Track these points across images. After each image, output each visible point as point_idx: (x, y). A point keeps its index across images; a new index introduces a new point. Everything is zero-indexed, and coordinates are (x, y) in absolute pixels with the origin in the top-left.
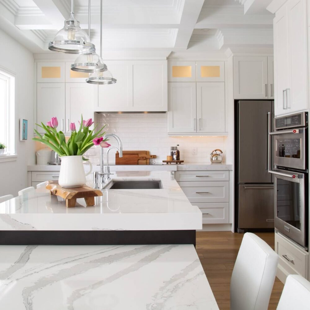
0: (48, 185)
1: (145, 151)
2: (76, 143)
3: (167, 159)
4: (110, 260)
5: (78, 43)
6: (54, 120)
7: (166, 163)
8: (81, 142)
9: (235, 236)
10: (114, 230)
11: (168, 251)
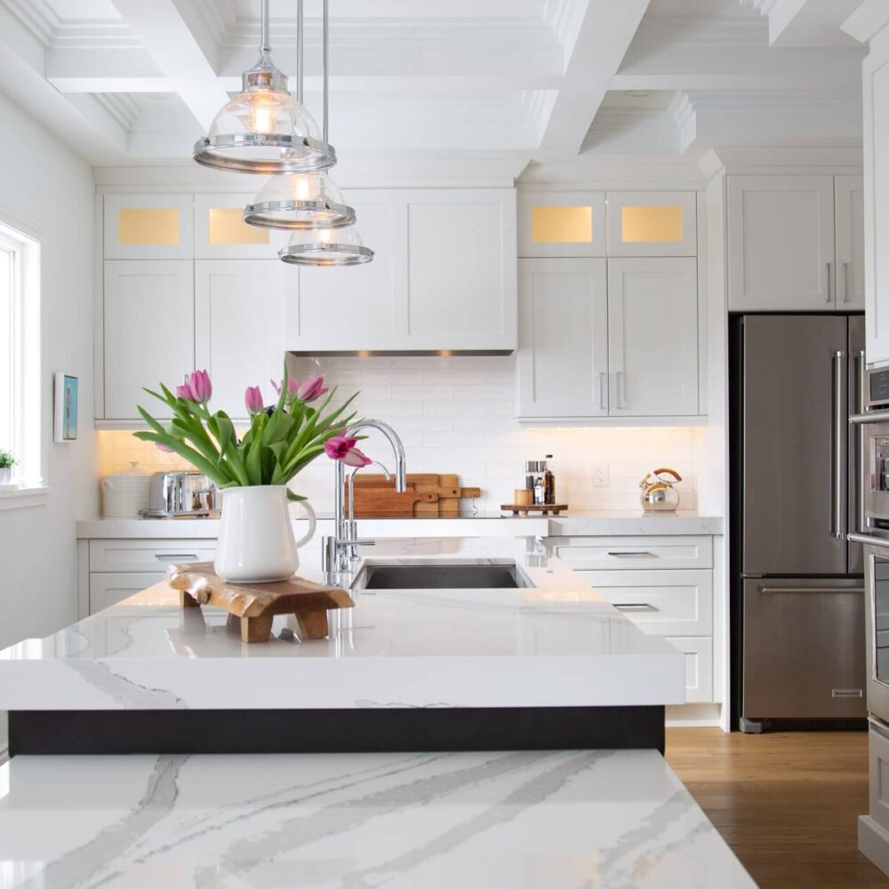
0: (177, 578)
1: (435, 475)
2: (270, 446)
3: (516, 498)
4: (422, 793)
5: (286, 143)
6: (200, 380)
7: (510, 513)
8: (285, 443)
9: (734, 742)
10: (421, 705)
11: (588, 767)
